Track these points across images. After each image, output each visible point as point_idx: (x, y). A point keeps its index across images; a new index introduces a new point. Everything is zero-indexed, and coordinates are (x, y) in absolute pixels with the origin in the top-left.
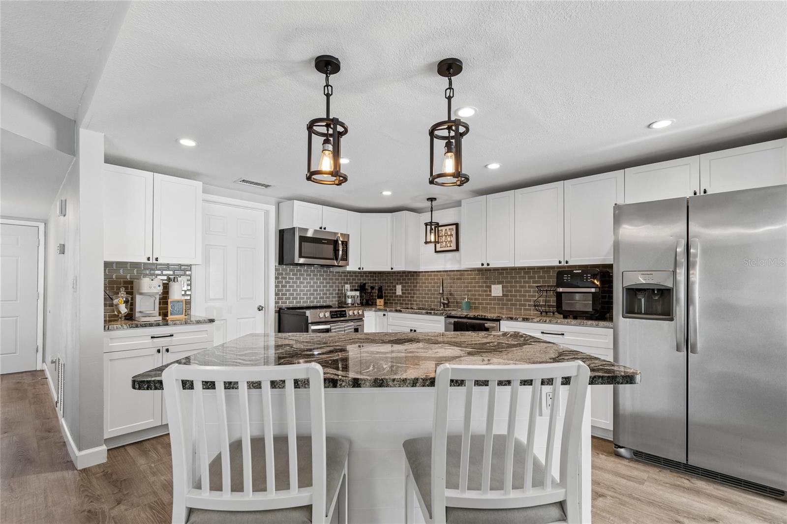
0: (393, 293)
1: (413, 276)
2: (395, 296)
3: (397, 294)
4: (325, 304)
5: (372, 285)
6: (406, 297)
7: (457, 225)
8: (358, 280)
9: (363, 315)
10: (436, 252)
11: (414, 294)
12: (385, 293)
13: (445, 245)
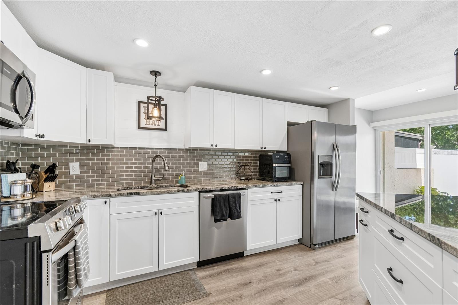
3: (72, 173)
6: (88, 177)
7: (166, 106)
10: (140, 128)
11: (104, 172)
13: (152, 123)
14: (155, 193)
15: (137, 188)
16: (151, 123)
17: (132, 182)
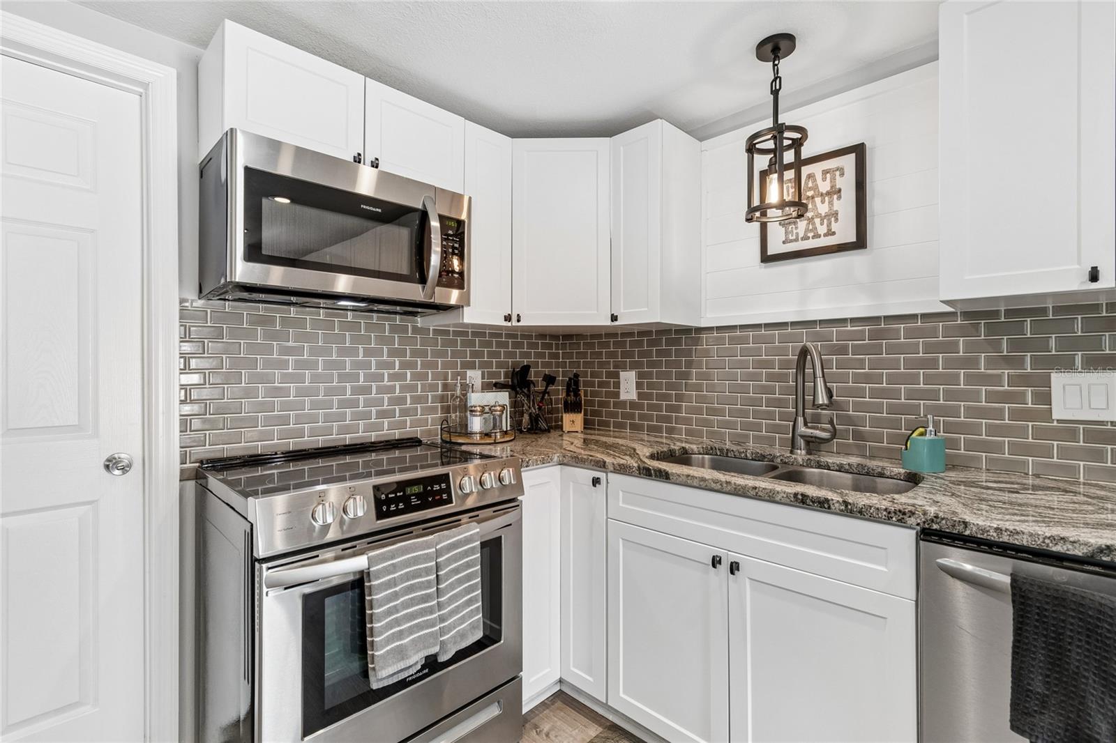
0: (608, 394)
1: (677, 342)
2: (616, 405)
3: (623, 397)
4: (397, 434)
5: (547, 371)
6: (651, 407)
7: (859, 151)
8: (508, 355)
9: (519, 487)
10: (766, 259)
11: (679, 398)
12: (586, 392)
13: (807, 230)
14: (713, 485)
15: (743, 455)
16: (801, 235)
17: (747, 436)
